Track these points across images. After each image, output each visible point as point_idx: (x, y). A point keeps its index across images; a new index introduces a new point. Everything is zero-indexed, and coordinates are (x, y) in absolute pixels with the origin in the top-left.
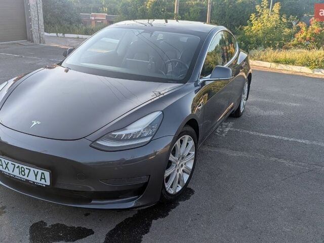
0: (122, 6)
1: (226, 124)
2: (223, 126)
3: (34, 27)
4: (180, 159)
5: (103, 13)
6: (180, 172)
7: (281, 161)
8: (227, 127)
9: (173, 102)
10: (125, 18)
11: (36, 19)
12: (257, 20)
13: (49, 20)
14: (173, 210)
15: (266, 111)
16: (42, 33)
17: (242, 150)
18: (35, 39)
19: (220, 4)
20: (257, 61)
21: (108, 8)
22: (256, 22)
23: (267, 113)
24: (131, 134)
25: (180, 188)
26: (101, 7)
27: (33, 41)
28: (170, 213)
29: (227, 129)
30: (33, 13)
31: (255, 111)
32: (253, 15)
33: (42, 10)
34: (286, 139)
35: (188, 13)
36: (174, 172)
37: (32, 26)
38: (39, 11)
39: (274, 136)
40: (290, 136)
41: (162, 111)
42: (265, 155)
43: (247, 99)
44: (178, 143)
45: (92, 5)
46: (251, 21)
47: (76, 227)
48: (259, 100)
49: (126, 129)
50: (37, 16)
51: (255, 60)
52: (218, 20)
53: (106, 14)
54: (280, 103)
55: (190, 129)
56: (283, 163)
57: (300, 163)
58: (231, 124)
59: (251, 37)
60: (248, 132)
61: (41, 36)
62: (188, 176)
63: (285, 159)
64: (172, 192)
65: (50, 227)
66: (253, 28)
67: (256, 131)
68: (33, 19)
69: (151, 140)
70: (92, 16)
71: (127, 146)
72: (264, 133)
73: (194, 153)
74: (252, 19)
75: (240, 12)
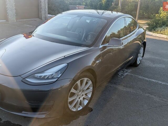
0: (90, 2)
1: (127, 70)
2: (124, 72)
3: (43, 12)
4: (82, 91)
5: (82, 5)
6: (81, 99)
7: (153, 96)
8: (126, 72)
9: (75, 59)
10: (91, 8)
11: (44, 8)
12: (164, 11)
13: (53, 8)
14: (75, 121)
15: (154, 64)
16: (47, 15)
17: (130, 87)
18: (43, 18)
19: (146, 2)
20: (159, 34)
21: (85, 3)
22: (163, 12)
23: (154, 66)
24: (46, 76)
25: (81, 108)
26: (82, 2)
27: (42, 19)
28: (71, 122)
29: (126, 74)
30: (43, 5)
31: (148, 64)
32: (162, 8)
33: (47, 4)
34: (161, 82)
35: (127, 6)
36: (76, 99)
37: (42, 11)
38: (46, 4)
39: (154, 80)
40: (163, 81)
41: (68, 64)
42: (143, 92)
43: (143, 56)
44: (78, 82)
45: (78, 2)
46: (160, 11)
47: (16, 124)
48: (153, 57)
49: (44, 73)
50: (45, 6)
51: (158, 33)
52: (144, 10)
53: (84, 6)
54: (165, 60)
55: (88, 74)
56: (153, 98)
57: (164, 99)
58: (130, 70)
59: (160, 20)
60: (138, 76)
61: (46, 16)
62: (88, 101)
63: (155, 96)
64: (74, 110)
65: (2, 123)
66: (161, 15)
67: (143, 76)
68: (42, 8)
69: (56, 81)
70: (77, 7)
71: (44, 83)
72: (147, 78)
73: (92, 88)
74: (161, 10)
75: (157, 6)
